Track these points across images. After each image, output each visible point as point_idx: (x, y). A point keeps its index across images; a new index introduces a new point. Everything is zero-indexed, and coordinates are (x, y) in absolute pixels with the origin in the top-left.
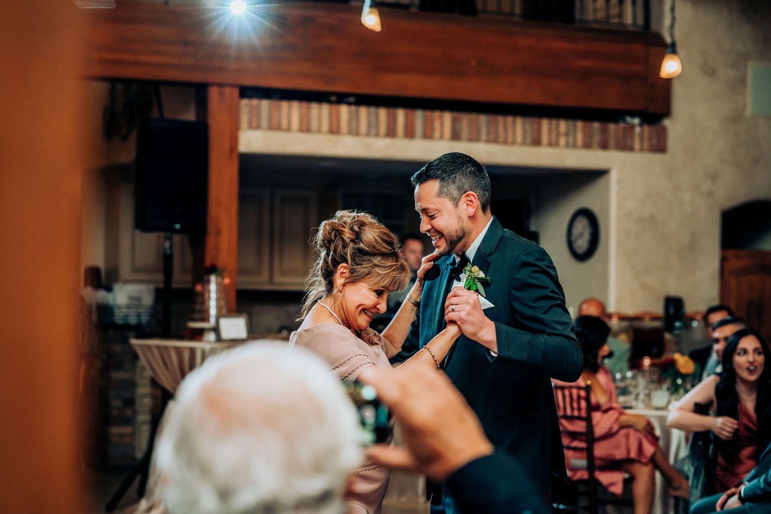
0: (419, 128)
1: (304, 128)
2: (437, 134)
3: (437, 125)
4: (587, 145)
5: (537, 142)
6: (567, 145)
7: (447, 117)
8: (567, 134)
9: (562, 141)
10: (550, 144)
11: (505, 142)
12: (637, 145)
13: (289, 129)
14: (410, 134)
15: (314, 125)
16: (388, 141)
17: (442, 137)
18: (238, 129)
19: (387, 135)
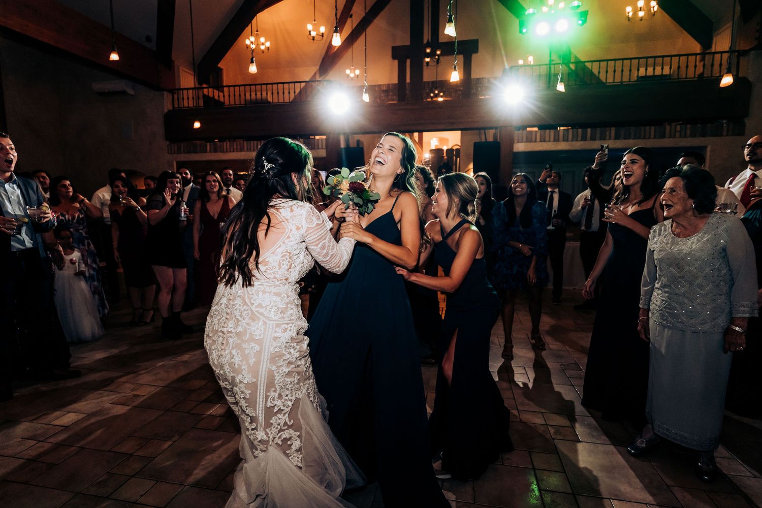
0: (598, 136)
1: (542, 140)
2: (608, 138)
3: (608, 133)
4: (693, 135)
5: (663, 136)
6: (680, 136)
7: (613, 130)
8: (680, 131)
9: (678, 135)
10: (671, 137)
11: (644, 138)
12: (725, 133)
13: (536, 141)
14: (593, 138)
15: (547, 138)
16: (582, 142)
17: (610, 139)
18: (514, 143)
19: (581, 140)
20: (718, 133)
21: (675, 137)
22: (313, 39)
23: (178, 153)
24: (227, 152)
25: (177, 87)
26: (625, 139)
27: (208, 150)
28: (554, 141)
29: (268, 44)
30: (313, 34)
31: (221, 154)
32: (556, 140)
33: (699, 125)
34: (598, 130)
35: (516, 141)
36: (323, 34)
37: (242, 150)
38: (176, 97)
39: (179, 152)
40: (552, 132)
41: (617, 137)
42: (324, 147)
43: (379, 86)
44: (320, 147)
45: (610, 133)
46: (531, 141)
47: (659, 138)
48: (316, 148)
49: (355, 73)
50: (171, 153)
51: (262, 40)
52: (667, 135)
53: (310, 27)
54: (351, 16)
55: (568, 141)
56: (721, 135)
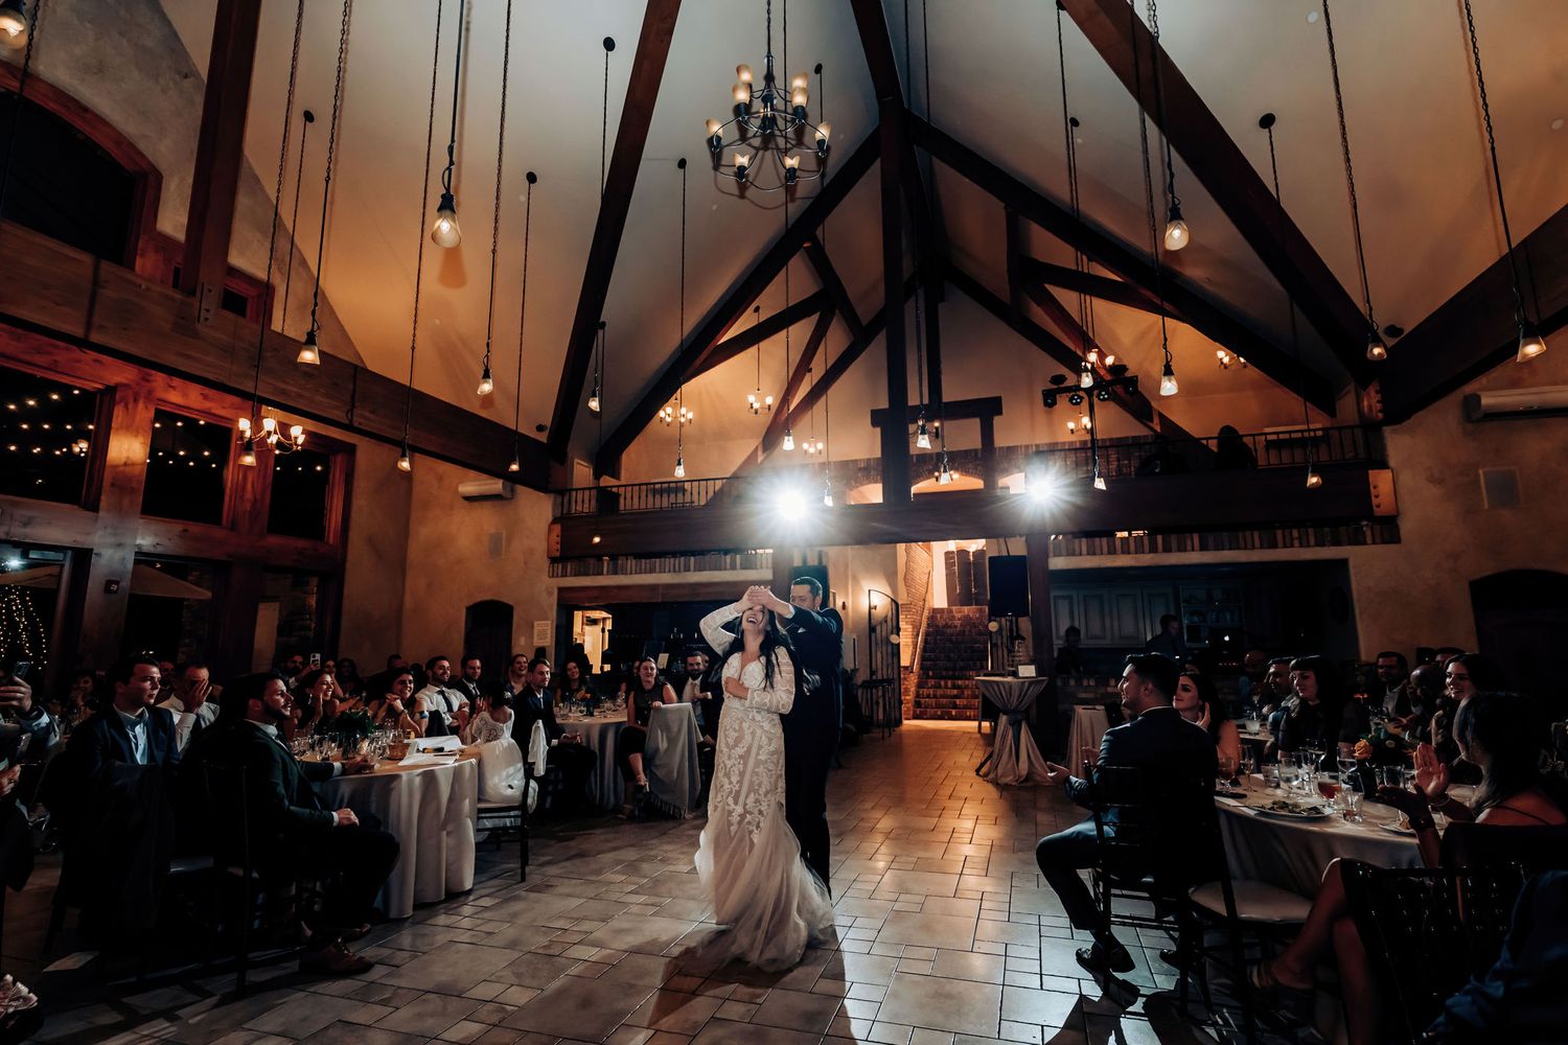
0: (1174, 545)
2: (1189, 548)
3: (1189, 542)
4: (1320, 543)
5: (1274, 546)
6: (1301, 546)
7: (1196, 537)
8: (1300, 538)
9: (1296, 543)
10: (1285, 546)
11: (1246, 548)
12: (1369, 540)
13: (1081, 555)
14: (1167, 549)
15: (1098, 550)
16: (1152, 555)
17: (1193, 552)
18: (1048, 557)
19: (1150, 552)
20: (1357, 540)
21: (1292, 546)
22: (756, 413)
23: (562, 576)
24: (631, 573)
25: (569, 487)
26: (1215, 550)
27: (605, 572)
28: (1109, 553)
29: (690, 415)
30: (756, 406)
31: (622, 577)
32: (1112, 551)
33: (1326, 529)
34: (1174, 539)
35: (1051, 554)
36: (769, 406)
37: (652, 571)
38: (566, 499)
39: (564, 575)
40: (1104, 540)
41: (1203, 548)
42: (770, 565)
43: (855, 461)
44: (764, 565)
45: (1193, 544)
46: (1074, 555)
47: (1268, 548)
48: (758, 566)
49: (816, 447)
50: (553, 576)
51: (683, 411)
52: (1280, 543)
53: (751, 399)
54: (810, 370)
55: (1129, 553)
56: (1365, 543)
